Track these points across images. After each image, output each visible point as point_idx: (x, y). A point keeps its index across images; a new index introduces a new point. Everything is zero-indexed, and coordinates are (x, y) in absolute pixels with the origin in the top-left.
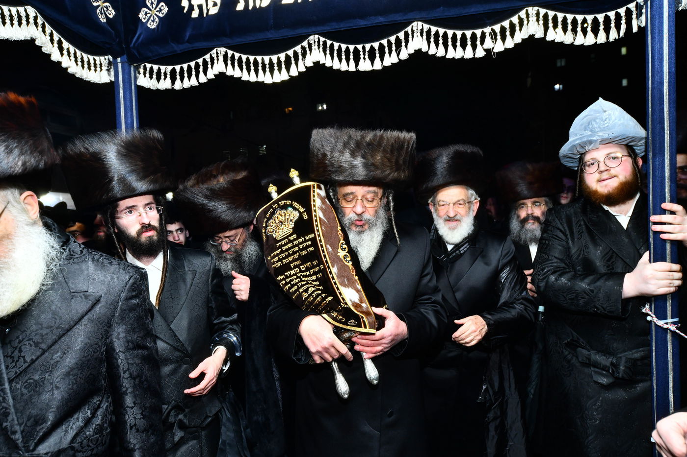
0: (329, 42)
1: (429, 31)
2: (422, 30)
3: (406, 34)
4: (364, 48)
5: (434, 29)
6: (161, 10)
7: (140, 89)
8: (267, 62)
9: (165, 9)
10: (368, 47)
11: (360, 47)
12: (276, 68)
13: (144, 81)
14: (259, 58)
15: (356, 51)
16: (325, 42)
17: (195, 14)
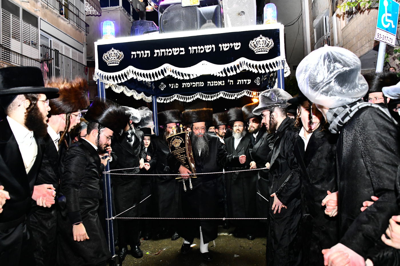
0: (202, 94)
1: (225, 93)
2: (223, 93)
3: (220, 93)
4: (210, 96)
5: (226, 93)
6: (164, 86)
7: (158, 103)
8: (188, 97)
9: (165, 86)
10: (211, 95)
11: (209, 95)
12: (189, 99)
13: (158, 101)
14: (186, 97)
15: (208, 96)
16: (201, 94)
17: (172, 87)
